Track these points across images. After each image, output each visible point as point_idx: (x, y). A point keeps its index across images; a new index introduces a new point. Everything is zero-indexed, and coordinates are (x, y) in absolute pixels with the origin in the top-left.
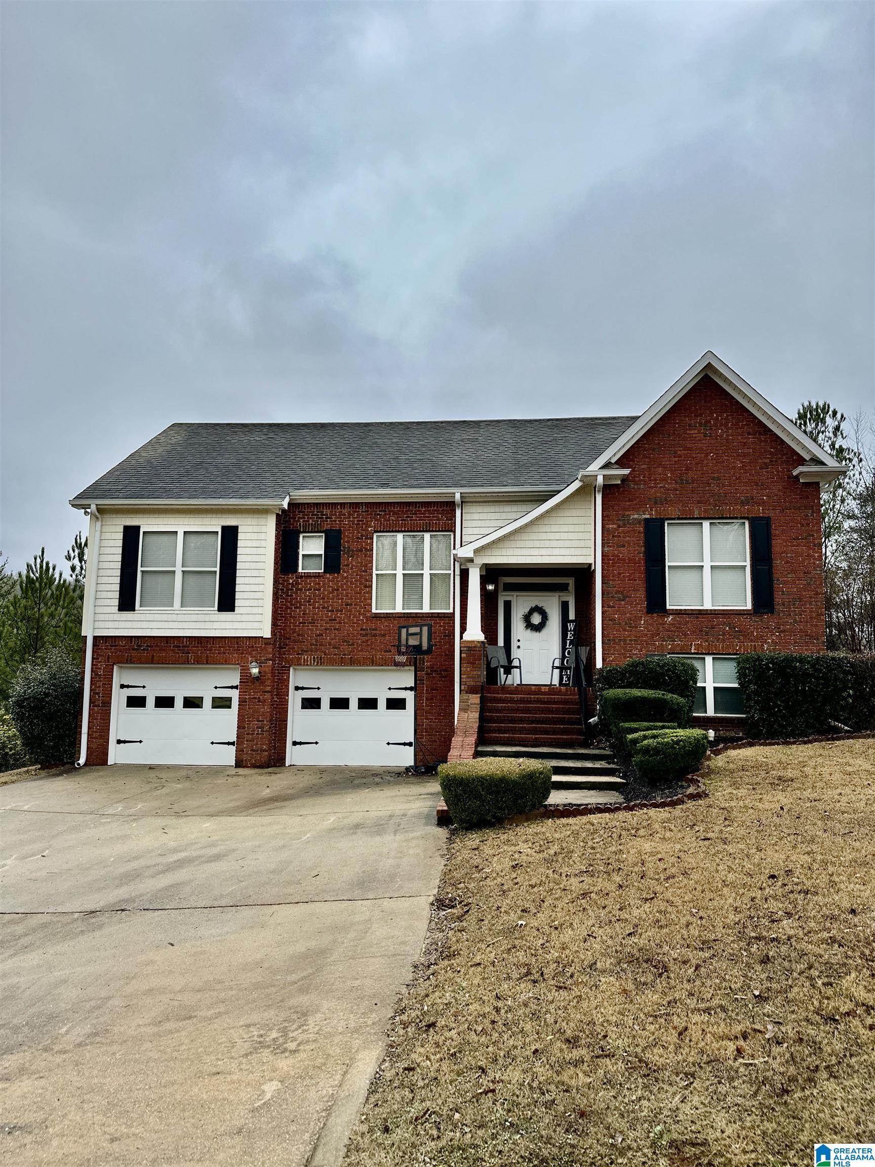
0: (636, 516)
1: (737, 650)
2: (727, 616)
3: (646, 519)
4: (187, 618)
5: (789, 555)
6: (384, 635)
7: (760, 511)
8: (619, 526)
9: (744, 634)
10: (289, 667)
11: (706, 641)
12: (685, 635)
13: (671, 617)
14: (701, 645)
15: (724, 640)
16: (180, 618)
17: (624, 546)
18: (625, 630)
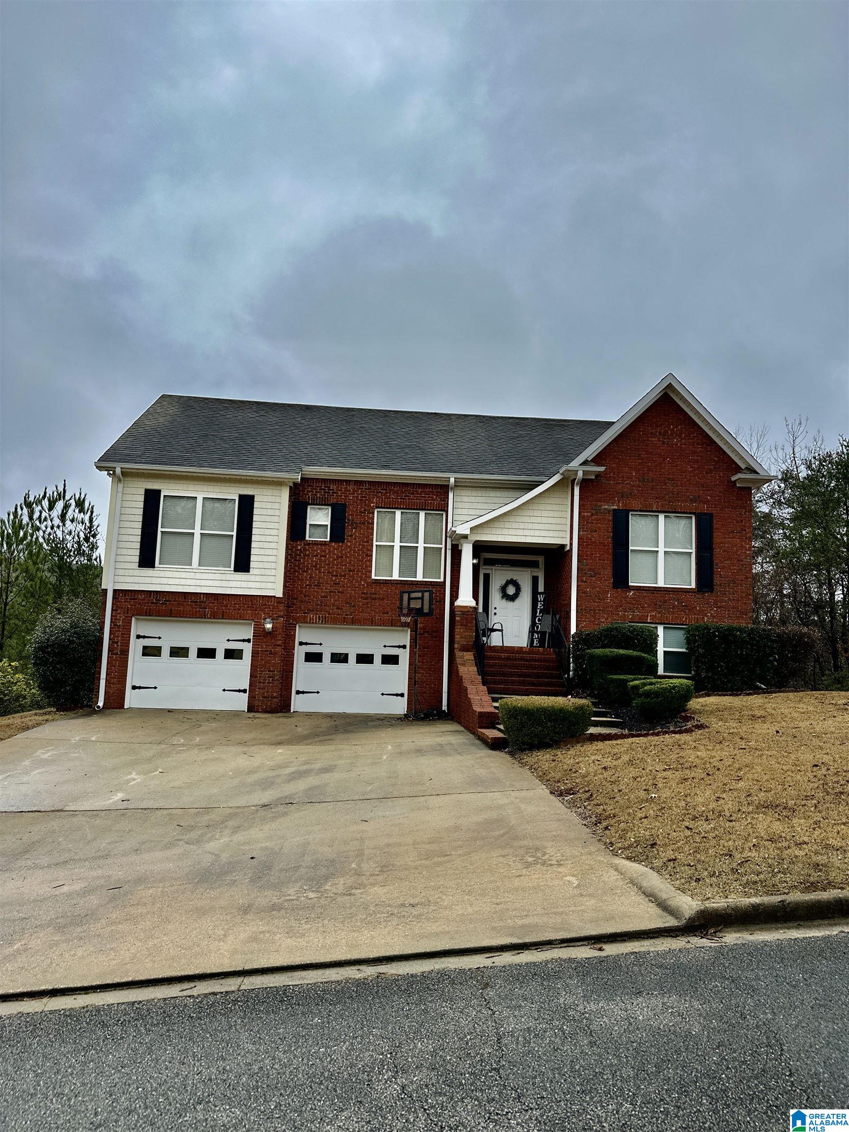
0: (606, 507)
1: (683, 622)
2: (676, 593)
3: (614, 510)
4: (205, 576)
5: (726, 545)
6: (383, 599)
7: (705, 508)
8: (592, 515)
9: (690, 608)
10: (296, 624)
11: (659, 613)
12: (643, 607)
13: (632, 592)
14: (655, 616)
15: (673, 613)
16: (198, 576)
17: (596, 531)
18: (595, 602)
